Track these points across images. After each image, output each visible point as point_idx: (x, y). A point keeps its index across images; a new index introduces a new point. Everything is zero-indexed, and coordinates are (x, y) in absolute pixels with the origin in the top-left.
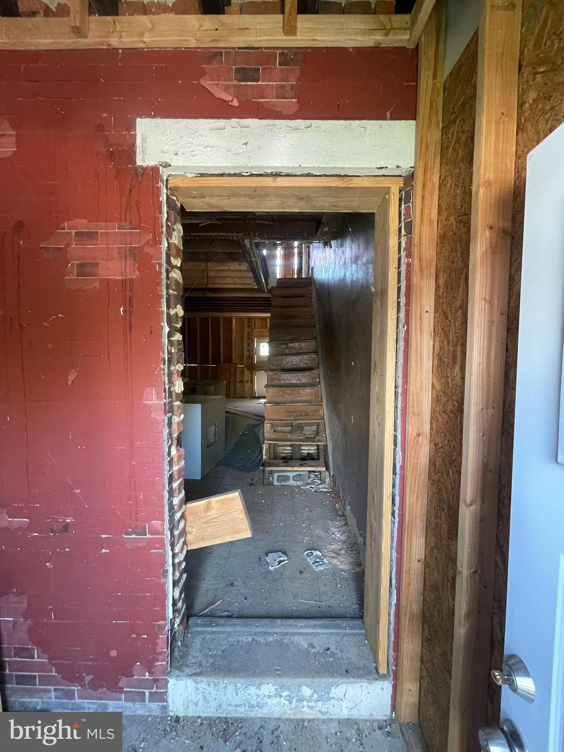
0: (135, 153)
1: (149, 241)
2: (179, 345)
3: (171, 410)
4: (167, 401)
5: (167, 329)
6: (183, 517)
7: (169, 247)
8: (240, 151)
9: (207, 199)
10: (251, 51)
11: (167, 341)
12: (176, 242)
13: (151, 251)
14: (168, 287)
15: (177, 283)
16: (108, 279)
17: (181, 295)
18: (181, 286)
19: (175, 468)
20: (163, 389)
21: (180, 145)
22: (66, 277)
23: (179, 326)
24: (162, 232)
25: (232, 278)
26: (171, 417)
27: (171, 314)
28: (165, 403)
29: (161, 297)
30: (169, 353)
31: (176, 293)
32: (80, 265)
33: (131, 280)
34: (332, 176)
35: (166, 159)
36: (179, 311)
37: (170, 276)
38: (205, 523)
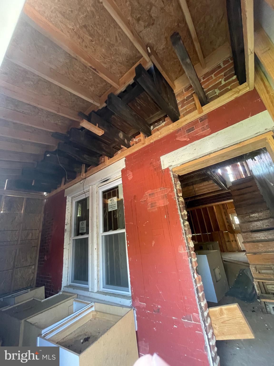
0: (161, 166)
1: (170, 191)
2: (188, 226)
3: (191, 255)
4: (188, 251)
5: (182, 221)
6: (208, 315)
7: (177, 191)
8: (194, 152)
9: (186, 170)
10: (190, 123)
11: (183, 225)
12: (179, 188)
13: (171, 194)
14: (179, 205)
15: (182, 202)
16: (159, 207)
17: (185, 206)
18: (184, 203)
19: (198, 285)
20: (185, 245)
21: (174, 159)
22: (148, 209)
23: (186, 218)
24: (174, 187)
25: (207, 188)
26: (191, 259)
27: (182, 214)
28: (187, 252)
29: (177, 209)
30: (185, 230)
31: (182, 206)
32: (151, 204)
33: (167, 205)
34: (234, 145)
35: (170, 164)
36: (185, 212)
37: (179, 200)
38: (222, 323)
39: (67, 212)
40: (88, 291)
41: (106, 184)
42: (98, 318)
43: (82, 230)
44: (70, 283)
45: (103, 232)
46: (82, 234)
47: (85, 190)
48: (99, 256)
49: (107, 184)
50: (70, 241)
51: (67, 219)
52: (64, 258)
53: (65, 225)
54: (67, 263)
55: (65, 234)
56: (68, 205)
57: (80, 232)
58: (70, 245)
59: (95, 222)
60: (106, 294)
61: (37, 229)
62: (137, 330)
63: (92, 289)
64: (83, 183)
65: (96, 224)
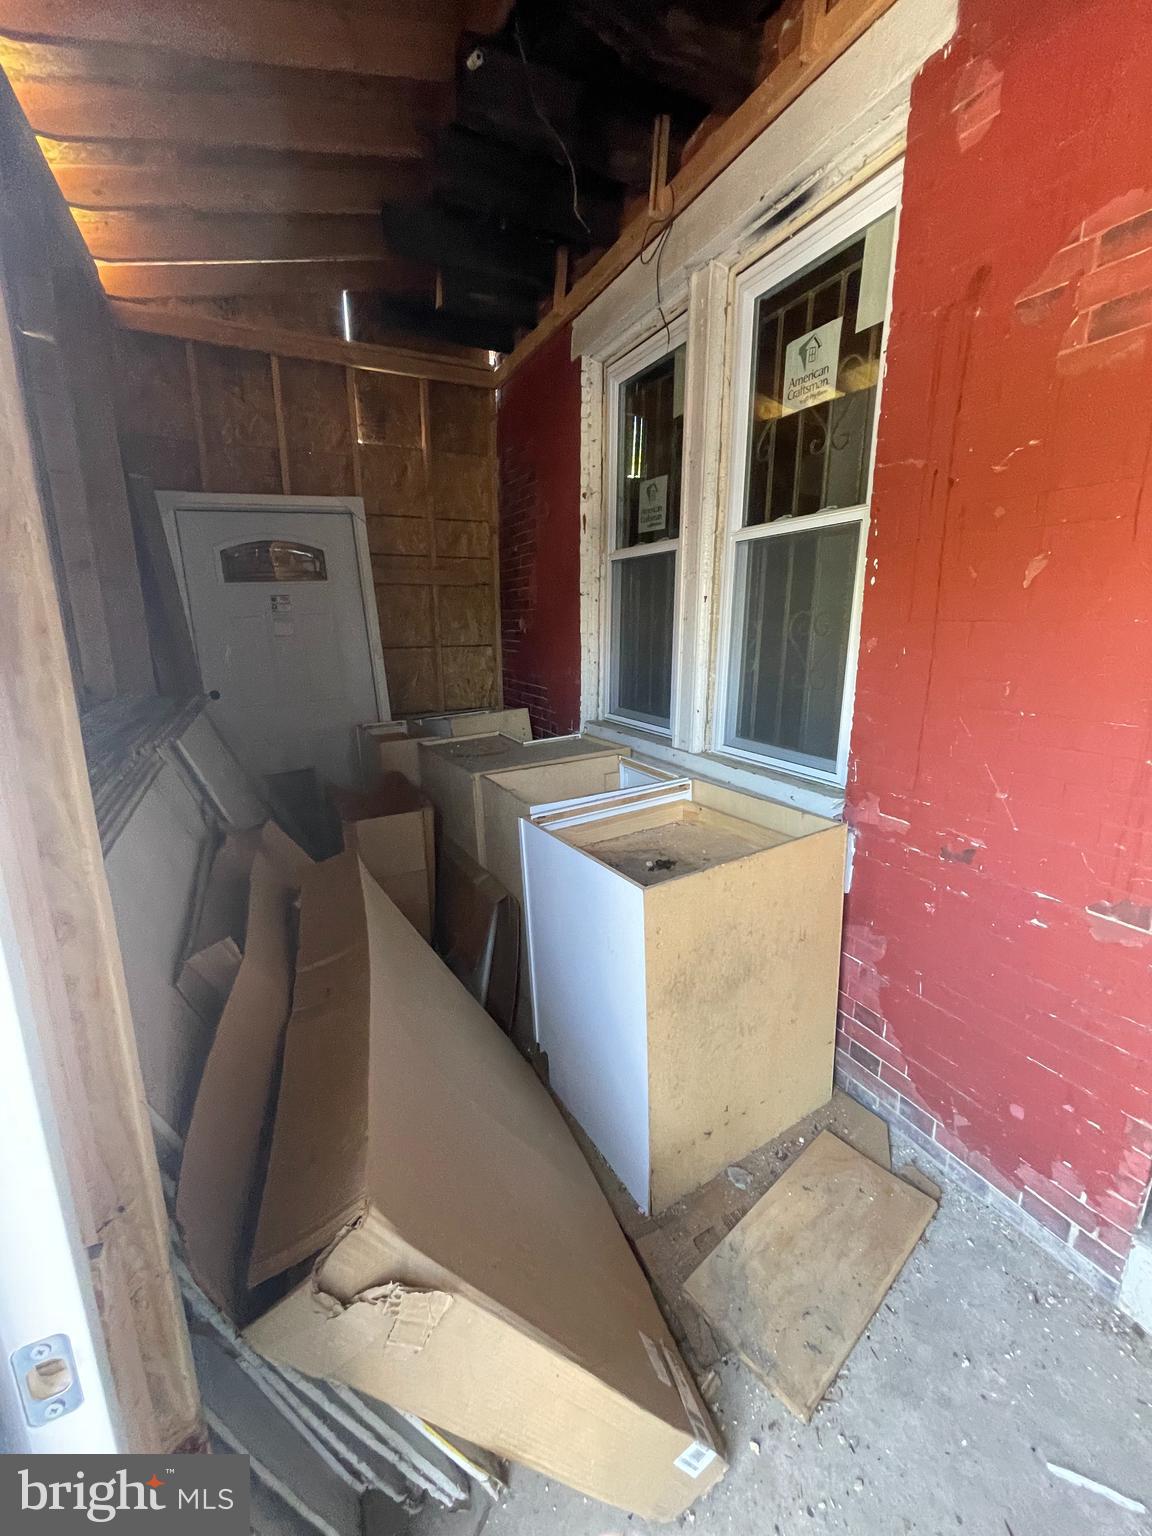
22: (1063, 352)
39: (584, 437)
40: (670, 746)
41: (788, 239)
42: (702, 823)
43: (648, 519)
44: (605, 714)
45: (744, 526)
46: (650, 538)
47: (669, 303)
48: (717, 629)
49: (794, 234)
50: (603, 566)
51: (586, 471)
52: (583, 629)
53: (582, 499)
54: (594, 649)
55: (584, 537)
56: (587, 403)
57: (643, 528)
58: (602, 581)
59: (710, 477)
60: (736, 764)
61: (483, 519)
62: (848, 892)
63: (683, 741)
64: (656, 257)
65: (714, 485)
